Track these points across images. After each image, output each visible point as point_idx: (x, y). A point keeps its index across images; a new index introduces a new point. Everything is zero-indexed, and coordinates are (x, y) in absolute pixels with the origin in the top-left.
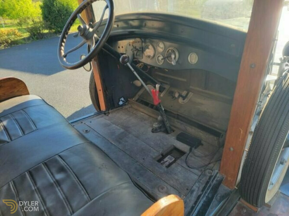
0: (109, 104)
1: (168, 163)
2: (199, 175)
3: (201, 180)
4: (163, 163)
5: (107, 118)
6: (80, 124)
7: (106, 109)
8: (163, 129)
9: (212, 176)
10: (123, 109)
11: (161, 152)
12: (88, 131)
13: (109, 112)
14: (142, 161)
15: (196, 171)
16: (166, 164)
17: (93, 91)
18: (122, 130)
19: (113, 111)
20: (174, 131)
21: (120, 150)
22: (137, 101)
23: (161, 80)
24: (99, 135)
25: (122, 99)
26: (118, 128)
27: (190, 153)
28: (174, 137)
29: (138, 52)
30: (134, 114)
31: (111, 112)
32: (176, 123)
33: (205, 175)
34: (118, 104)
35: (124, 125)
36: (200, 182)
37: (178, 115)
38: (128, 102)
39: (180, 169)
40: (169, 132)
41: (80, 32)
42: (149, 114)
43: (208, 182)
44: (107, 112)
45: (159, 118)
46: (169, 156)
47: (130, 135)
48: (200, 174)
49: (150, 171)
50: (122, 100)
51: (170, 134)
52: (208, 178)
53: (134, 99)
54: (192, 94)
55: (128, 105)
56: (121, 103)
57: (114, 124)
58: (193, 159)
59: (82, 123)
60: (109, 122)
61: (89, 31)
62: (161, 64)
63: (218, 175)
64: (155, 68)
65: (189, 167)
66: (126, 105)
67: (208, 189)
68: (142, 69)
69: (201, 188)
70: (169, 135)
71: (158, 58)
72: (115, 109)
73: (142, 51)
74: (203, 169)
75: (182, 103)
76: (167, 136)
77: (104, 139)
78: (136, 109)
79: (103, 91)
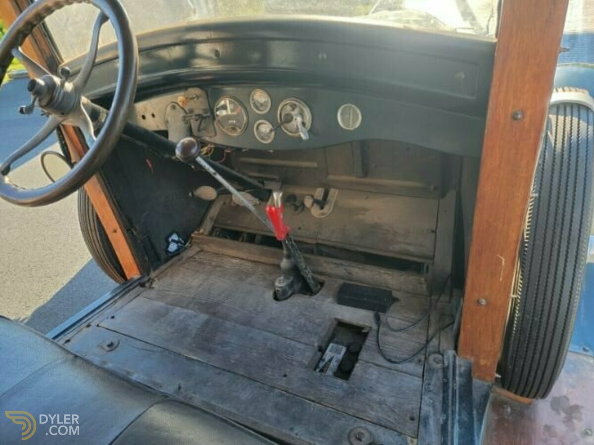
0: (147, 258)
1: (336, 361)
2: (421, 375)
3: (429, 384)
4: (325, 366)
5: (152, 294)
6: (85, 330)
7: (141, 274)
8: (297, 286)
9: (448, 367)
10: (184, 259)
11: (316, 344)
12: (116, 345)
13: (150, 279)
14: (282, 382)
15: (411, 367)
16: (334, 368)
17: (96, 236)
18: (203, 317)
19: (161, 273)
20: (322, 284)
21: (218, 371)
22: (211, 234)
23: (256, 174)
24: (148, 347)
25: (175, 237)
26: (190, 312)
27: (379, 326)
28: (329, 300)
29: (204, 121)
30: (217, 266)
31: (157, 276)
32: (325, 265)
33: (432, 371)
34: (167, 252)
35: (204, 302)
36: (429, 391)
37: (318, 244)
38: (190, 240)
39: (376, 372)
40: (314, 289)
41: (37, 99)
42: (252, 259)
43: (445, 385)
44: (146, 279)
45: (285, 263)
46: (331, 345)
47: (227, 324)
48: (420, 370)
49: (313, 401)
50: (173, 241)
51: (318, 294)
52: (440, 374)
53: (202, 231)
54: (337, 193)
55: (190, 247)
56: (173, 247)
57: (177, 305)
58: (391, 339)
59: (89, 326)
60: (162, 304)
61: (64, 89)
62: (269, 141)
63: (457, 362)
64: (244, 150)
65: (390, 361)
66: (186, 249)
67: (454, 403)
68: (211, 159)
69: (439, 406)
70: (315, 297)
71: (257, 128)
72: (163, 267)
73: (211, 118)
74: (423, 358)
75: (323, 217)
76: (313, 300)
77: (166, 352)
78: (217, 254)
79: (125, 231)
